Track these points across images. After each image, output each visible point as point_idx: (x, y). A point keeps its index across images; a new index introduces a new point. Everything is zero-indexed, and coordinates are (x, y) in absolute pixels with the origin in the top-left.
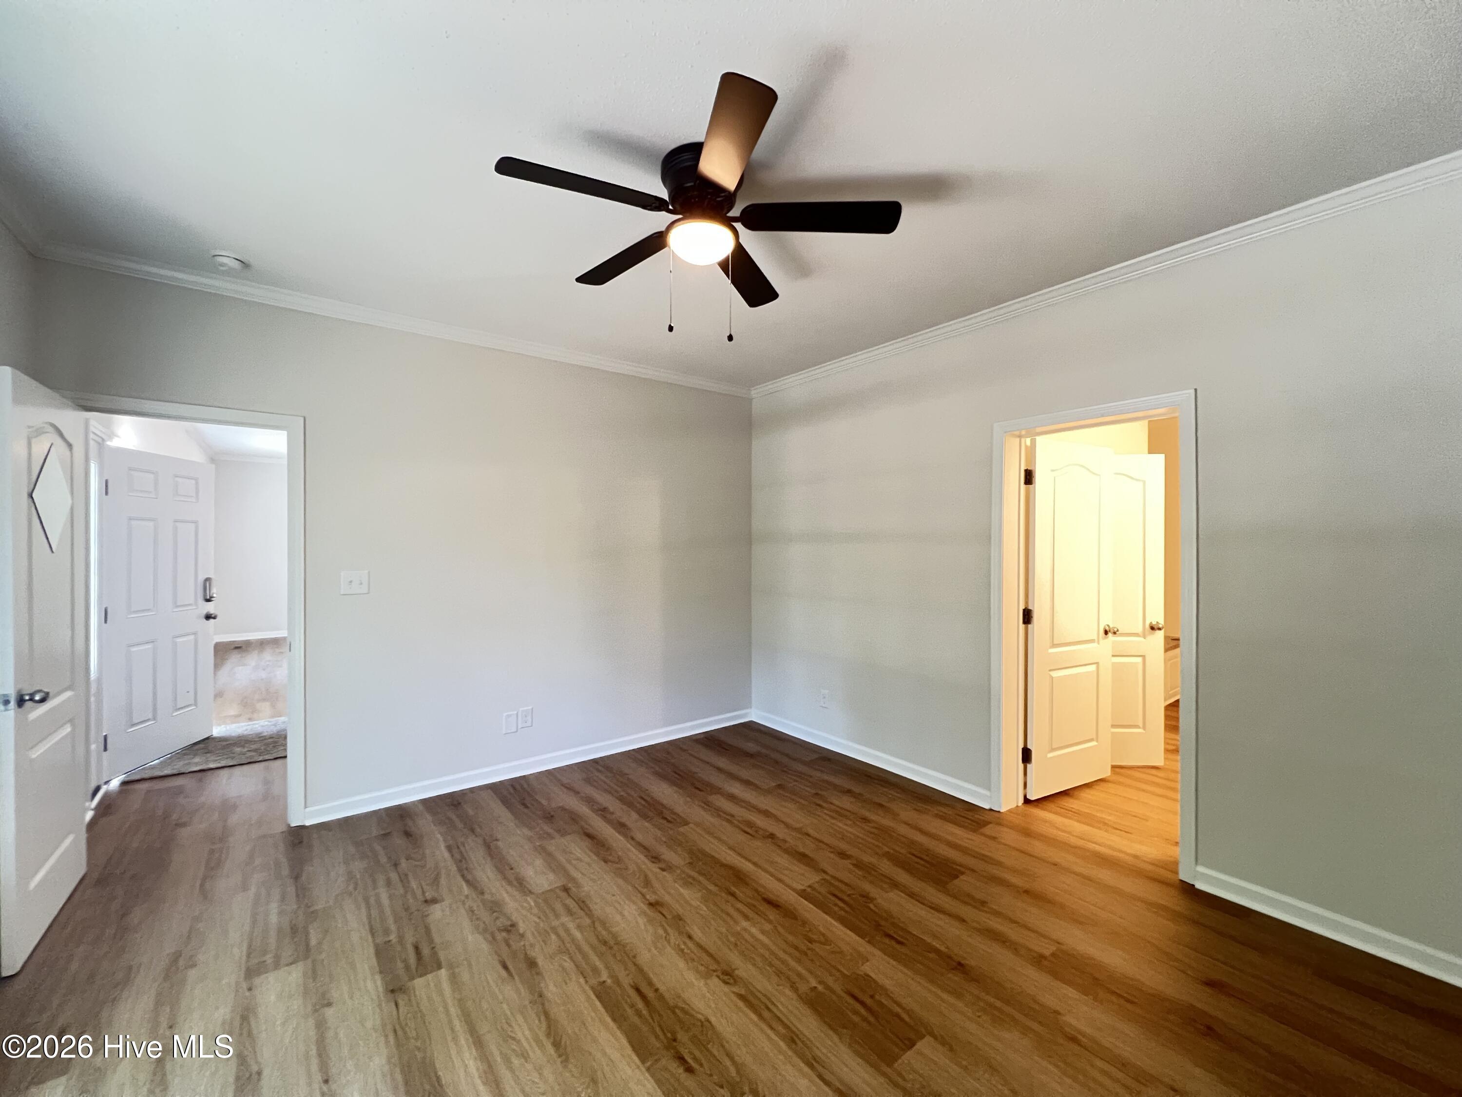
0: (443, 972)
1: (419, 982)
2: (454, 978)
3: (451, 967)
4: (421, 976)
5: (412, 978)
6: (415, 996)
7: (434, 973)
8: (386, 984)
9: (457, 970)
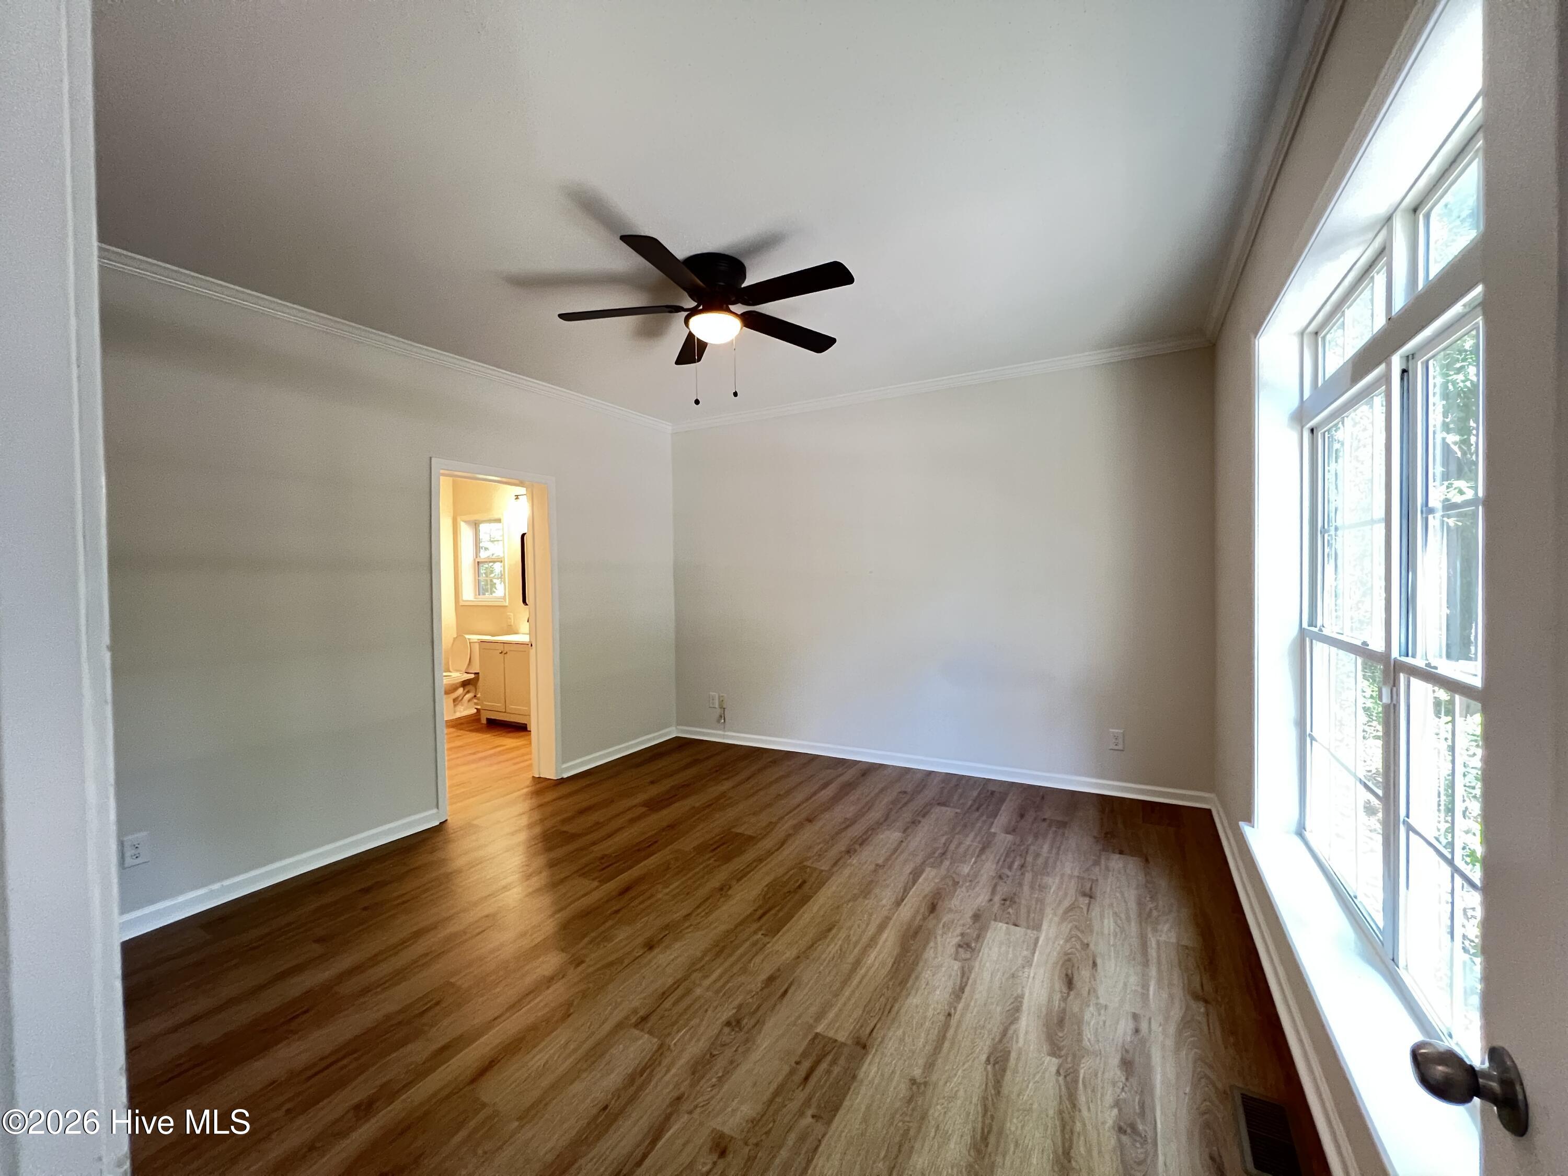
0: (818, 1030)
1: (842, 1037)
2: (819, 1017)
3: (811, 1027)
4: (836, 1041)
5: (843, 1045)
6: (855, 1027)
7: (825, 1034)
8: (863, 1058)
9: (811, 1021)
